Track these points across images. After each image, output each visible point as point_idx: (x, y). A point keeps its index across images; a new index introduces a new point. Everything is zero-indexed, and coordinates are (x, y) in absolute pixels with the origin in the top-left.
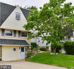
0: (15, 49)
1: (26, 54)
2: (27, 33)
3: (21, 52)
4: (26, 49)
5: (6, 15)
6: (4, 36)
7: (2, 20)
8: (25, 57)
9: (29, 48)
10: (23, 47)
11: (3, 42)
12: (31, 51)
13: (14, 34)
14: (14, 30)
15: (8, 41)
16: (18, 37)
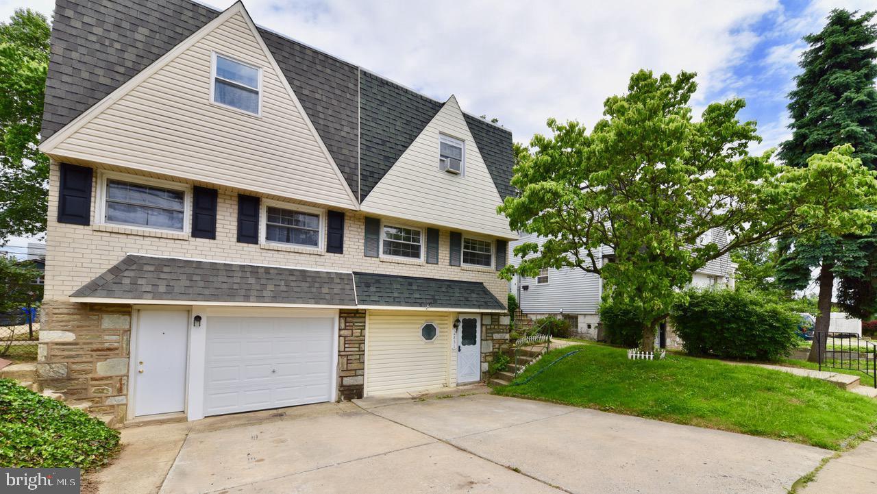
0: (429, 332)
1: (484, 356)
2: (488, 245)
3: (459, 347)
4: (487, 329)
5: (391, 140)
6: (378, 259)
7: (370, 169)
8: (484, 370)
9: (499, 325)
10: (472, 317)
11: (373, 289)
12: (507, 341)
13: (428, 248)
14: (428, 228)
15: (399, 286)
16: (448, 264)
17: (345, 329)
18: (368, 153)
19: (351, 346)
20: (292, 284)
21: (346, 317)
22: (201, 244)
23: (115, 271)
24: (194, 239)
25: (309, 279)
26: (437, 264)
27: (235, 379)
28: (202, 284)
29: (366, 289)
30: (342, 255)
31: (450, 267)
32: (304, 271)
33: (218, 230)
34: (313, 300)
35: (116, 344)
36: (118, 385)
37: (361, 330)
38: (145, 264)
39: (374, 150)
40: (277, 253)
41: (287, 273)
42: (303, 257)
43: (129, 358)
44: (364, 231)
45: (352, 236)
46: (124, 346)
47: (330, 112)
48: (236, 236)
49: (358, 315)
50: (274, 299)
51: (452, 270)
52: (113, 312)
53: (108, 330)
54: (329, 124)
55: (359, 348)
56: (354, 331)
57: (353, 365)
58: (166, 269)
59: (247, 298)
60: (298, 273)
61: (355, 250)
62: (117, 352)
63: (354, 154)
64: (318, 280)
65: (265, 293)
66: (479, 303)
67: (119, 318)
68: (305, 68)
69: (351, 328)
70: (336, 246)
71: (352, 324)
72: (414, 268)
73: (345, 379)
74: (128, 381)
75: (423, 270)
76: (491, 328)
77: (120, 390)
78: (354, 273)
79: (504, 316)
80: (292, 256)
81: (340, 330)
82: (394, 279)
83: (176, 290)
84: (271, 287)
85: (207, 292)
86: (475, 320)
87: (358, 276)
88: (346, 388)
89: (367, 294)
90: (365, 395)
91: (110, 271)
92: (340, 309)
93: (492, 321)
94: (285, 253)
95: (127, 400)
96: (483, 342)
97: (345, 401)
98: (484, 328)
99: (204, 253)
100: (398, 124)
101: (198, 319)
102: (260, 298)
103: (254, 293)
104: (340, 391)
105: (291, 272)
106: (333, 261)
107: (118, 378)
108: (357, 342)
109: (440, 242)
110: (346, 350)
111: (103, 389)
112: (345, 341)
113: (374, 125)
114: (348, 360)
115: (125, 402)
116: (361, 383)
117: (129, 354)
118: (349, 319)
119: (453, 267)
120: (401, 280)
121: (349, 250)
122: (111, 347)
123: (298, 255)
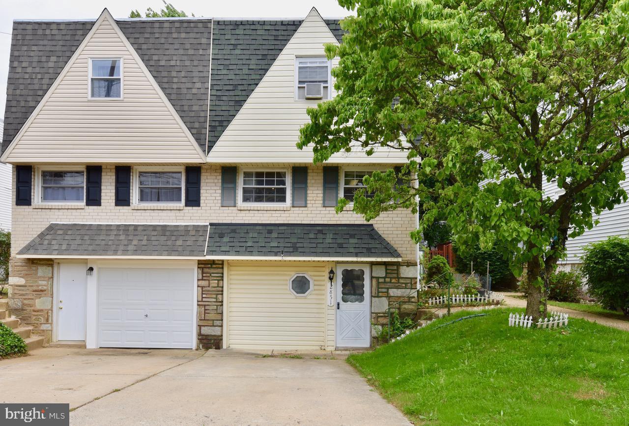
0: (301, 285)
1: (376, 317)
3: (338, 304)
4: (378, 283)
5: (244, 82)
6: (236, 208)
7: (219, 119)
8: (374, 334)
9: (398, 278)
10: (357, 268)
11: (226, 239)
12: (413, 300)
13: (294, 189)
14: (293, 167)
15: (255, 235)
16: (320, 205)
17: (202, 280)
18: (218, 103)
19: (208, 296)
20: (153, 238)
21: (203, 268)
22: (92, 211)
23: (42, 236)
24: (87, 207)
25: (168, 233)
26: (306, 207)
27: (119, 320)
28: (88, 242)
29: (218, 239)
30: (200, 208)
31: (324, 209)
32: (165, 226)
33: (102, 198)
34: (167, 252)
35: (45, 288)
36: (46, 316)
37: (218, 280)
38: (59, 229)
39: (224, 98)
40: (144, 211)
41: (151, 228)
42: (165, 213)
43: (52, 297)
44: (220, 181)
45: (209, 188)
46: (49, 289)
47: (183, 74)
48: (114, 201)
49: (214, 266)
50: (135, 252)
51: (327, 212)
52: (43, 265)
53: (40, 277)
54: (182, 86)
55: (216, 298)
56: (211, 282)
57: (211, 315)
58: (70, 232)
59: (115, 252)
60: (159, 228)
61: (212, 201)
62: (45, 293)
63: (204, 108)
64: (175, 233)
65: (131, 248)
66: (357, 250)
67: (46, 269)
68: (163, 41)
69: (208, 278)
70: (193, 200)
71: (208, 275)
72: (277, 214)
73: (203, 328)
74: (52, 314)
75: (288, 215)
76: (385, 282)
77: (47, 320)
78: (211, 224)
79: (408, 266)
80: (156, 213)
81: (198, 280)
82: (252, 227)
83: (72, 247)
84: (135, 242)
85: (91, 248)
86: (363, 272)
87: (214, 227)
88: (204, 337)
89: (218, 244)
90: (225, 347)
91: (39, 236)
92: (198, 260)
93: (387, 273)
94: (150, 211)
95: (52, 328)
96: (373, 298)
97: (203, 350)
98: (374, 281)
99: (94, 217)
100: (253, 62)
101: (91, 269)
102: (125, 252)
103: (122, 248)
104: (198, 339)
105: (154, 227)
106: (191, 215)
107: (46, 311)
108: (214, 292)
109: (309, 181)
110: (204, 300)
111: (39, 318)
112: (202, 291)
113: (225, 72)
114: (205, 310)
115: (50, 328)
116: (219, 333)
117: (52, 294)
118: (205, 270)
119: (328, 209)
120: (261, 228)
121: (206, 201)
122: (43, 289)
123: (161, 211)
